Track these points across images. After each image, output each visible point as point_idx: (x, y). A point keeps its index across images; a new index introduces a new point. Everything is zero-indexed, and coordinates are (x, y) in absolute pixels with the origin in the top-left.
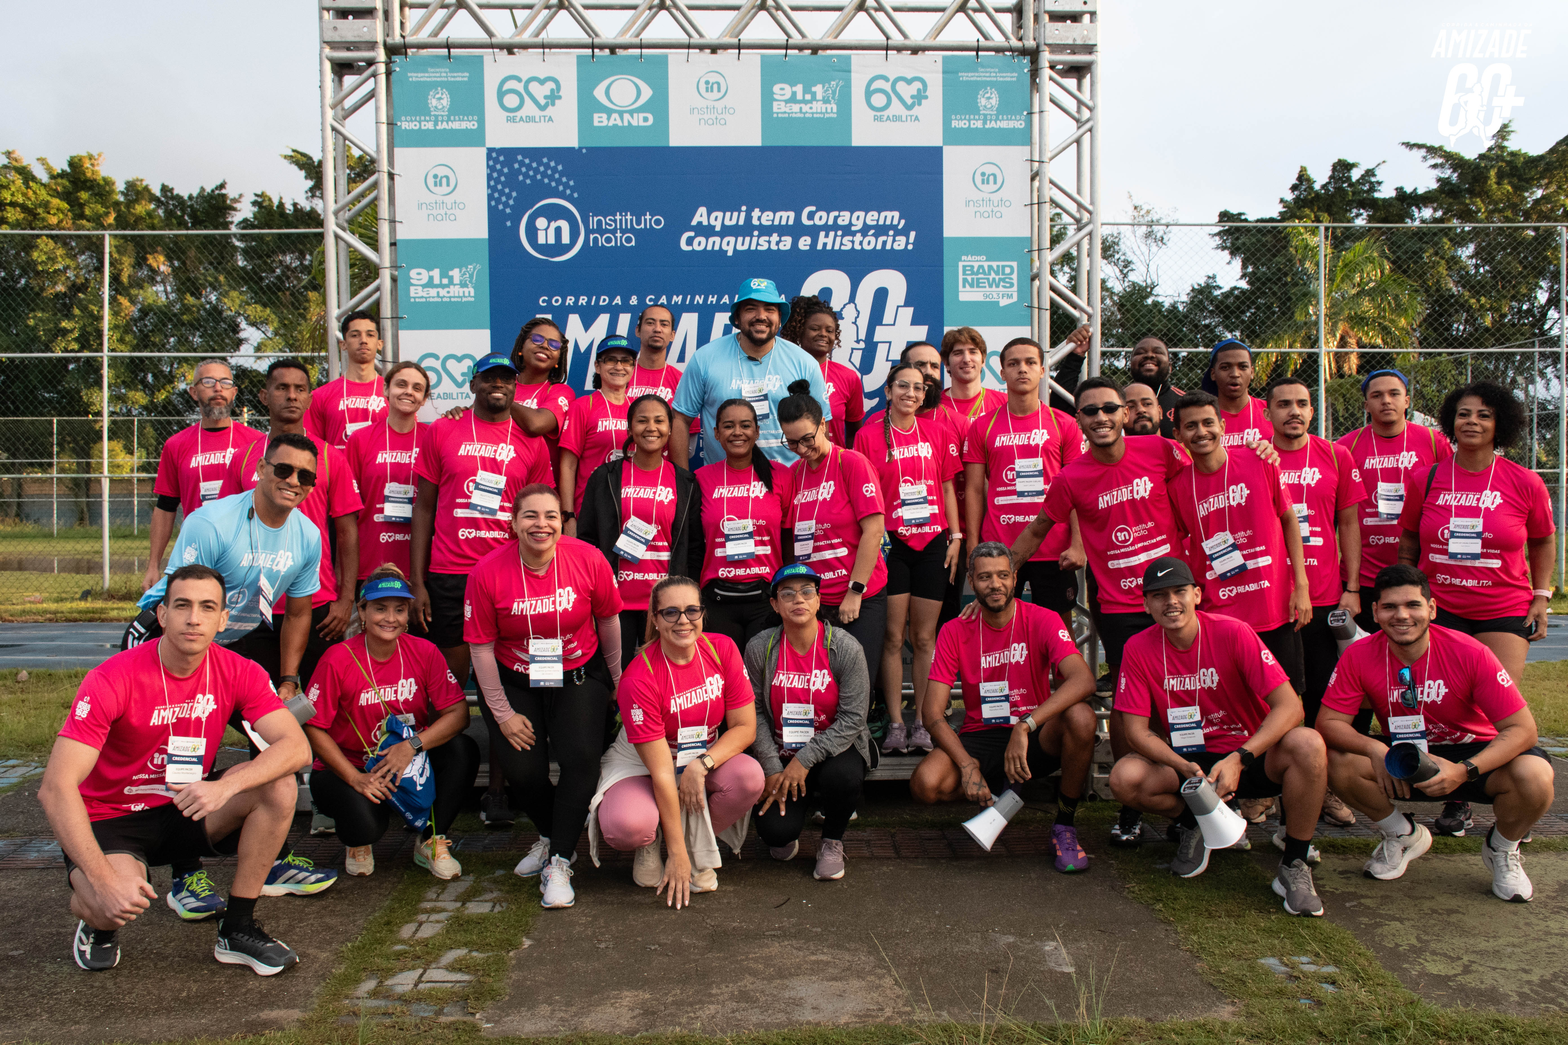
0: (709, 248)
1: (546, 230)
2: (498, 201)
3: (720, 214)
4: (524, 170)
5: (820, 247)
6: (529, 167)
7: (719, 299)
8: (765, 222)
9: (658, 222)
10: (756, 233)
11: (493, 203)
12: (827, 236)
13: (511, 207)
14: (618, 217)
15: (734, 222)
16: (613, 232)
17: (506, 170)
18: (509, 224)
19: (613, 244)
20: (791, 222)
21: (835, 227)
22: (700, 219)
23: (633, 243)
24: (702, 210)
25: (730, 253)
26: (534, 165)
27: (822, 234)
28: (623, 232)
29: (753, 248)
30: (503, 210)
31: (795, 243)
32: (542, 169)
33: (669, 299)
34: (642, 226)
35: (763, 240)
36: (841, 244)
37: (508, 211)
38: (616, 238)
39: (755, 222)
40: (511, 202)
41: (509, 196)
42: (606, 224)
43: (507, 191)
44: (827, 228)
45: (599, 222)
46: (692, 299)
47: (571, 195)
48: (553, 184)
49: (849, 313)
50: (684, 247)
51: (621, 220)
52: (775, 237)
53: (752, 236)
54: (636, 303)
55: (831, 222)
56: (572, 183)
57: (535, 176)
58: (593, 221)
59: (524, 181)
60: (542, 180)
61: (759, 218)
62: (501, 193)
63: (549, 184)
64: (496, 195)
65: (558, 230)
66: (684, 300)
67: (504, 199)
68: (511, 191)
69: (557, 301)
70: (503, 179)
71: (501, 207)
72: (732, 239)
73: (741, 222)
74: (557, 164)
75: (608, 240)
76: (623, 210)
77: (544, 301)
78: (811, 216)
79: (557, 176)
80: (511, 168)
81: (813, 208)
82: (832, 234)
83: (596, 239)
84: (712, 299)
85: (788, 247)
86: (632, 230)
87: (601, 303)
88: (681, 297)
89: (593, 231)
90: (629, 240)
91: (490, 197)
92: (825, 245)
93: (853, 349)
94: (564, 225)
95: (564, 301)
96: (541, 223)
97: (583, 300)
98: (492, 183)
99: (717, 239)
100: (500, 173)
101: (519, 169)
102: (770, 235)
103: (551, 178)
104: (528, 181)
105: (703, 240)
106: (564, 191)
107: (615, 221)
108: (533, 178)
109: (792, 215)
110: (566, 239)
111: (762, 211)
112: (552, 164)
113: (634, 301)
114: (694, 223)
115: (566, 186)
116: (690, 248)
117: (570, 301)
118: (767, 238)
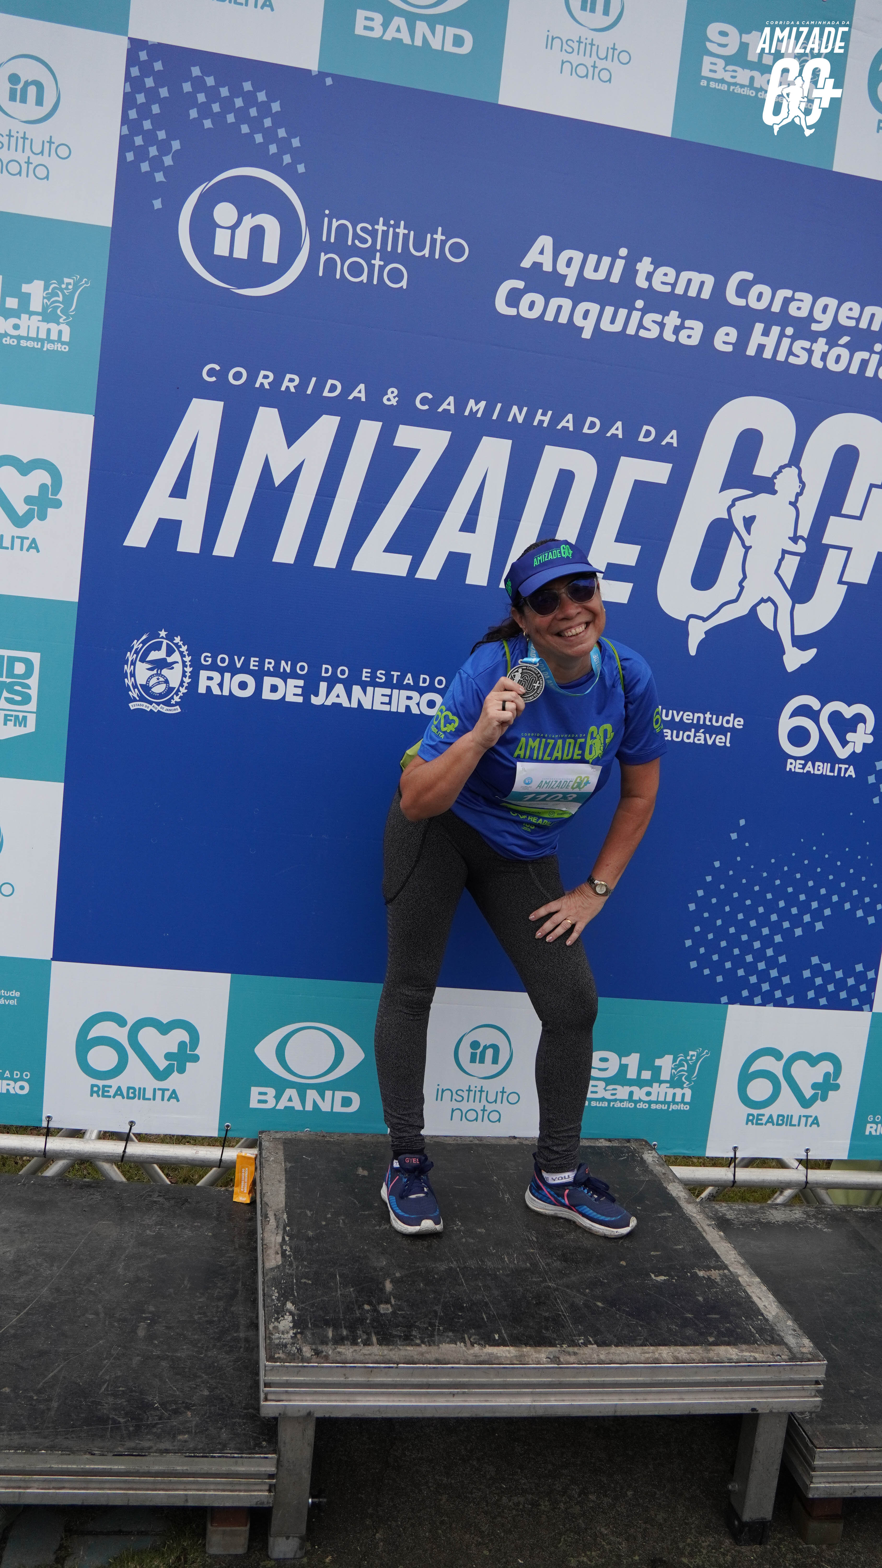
0: (549, 317)
1: (233, 228)
2: (141, 154)
3: (578, 256)
4: (201, 98)
5: (751, 351)
6: (213, 95)
7: (555, 420)
8: (658, 286)
9: (457, 250)
10: (639, 304)
11: (130, 157)
12: (766, 333)
13: (167, 171)
14: (380, 227)
15: (601, 275)
16: (368, 254)
17: (164, 92)
18: (157, 204)
19: (364, 278)
20: (706, 295)
21: (783, 318)
22: (539, 259)
23: (404, 284)
24: (545, 241)
25: (587, 334)
26: (224, 92)
27: (759, 327)
28: (388, 258)
29: (631, 330)
30: (150, 175)
31: (708, 336)
32: (239, 102)
33: (461, 405)
34: (426, 252)
35: (650, 318)
36: (790, 353)
37: (159, 177)
38: (371, 267)
39: (641, 282)
40: (168, 161)
41: (164, 148)
42: (356, 236)
43: (162, 135)
44: (768, 318)
45: (342, 229)
46: (505, 412)
47: (292, 166)
48: (259, 138)
49: (787, 483)
50: (501, 307)
51: (385, 234)
52: (673, 319)
53: (631, 309)
54: (394, 402)
55: (776, 308)
56: (296, 142)
57: (222, 115)
58: (330, 227)
59: (199, 121)
60: (236, 126)
61: (649, 277)
62: (151, 140)
63: (250, 136)
64: (139, 141)
65: (258, 234)
66: (489, 410)
67: (153, 151)
68: (170, 137)
69: (238, 376)
70: (156, 109)
71: (145, 167)
72: (594, 308)
73: (615, 278)
74: (271, 98)
75: (356, 270)
76: (393, 216)
77: (211, 373)
78: (743, 290)
79: (268, 122)
80: (176, 90)
81: (749, 276)
82: (776, 330)
83: (330, 263)
84: (543, 418)
85: (695, 341)
86: (405, 258)
87: (326, 393)
88: (483, 404)
89: (328, 247)
90: (395, 276)
91: (125, 144)
92: (761, 348)
93: (784, 552)
94: (271, 225)
95: (252, 378)
96: (224, 213)
97: (291, 382)
98: (133, 114)
99: (567, 304)
100: (152, 95)
101: (192, 96)
102: (665, 314)
103: (256, 125)
104: (208, 124)
105: (539, 299)
106: (279, 156)
107: (373, 234)
108: (219, 119)
109: (709, 280)
110: (270, 254)
111: (657, 264)
112: (262, 96)
113: (391, 397)
114: (526, 263)
115: (284, 146)
116: (512, 312)
117: (265, 379)
118: (658, 317)
